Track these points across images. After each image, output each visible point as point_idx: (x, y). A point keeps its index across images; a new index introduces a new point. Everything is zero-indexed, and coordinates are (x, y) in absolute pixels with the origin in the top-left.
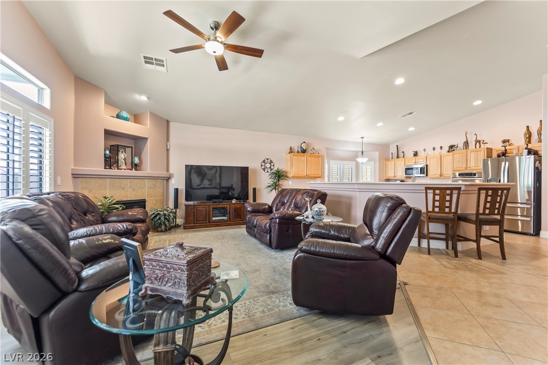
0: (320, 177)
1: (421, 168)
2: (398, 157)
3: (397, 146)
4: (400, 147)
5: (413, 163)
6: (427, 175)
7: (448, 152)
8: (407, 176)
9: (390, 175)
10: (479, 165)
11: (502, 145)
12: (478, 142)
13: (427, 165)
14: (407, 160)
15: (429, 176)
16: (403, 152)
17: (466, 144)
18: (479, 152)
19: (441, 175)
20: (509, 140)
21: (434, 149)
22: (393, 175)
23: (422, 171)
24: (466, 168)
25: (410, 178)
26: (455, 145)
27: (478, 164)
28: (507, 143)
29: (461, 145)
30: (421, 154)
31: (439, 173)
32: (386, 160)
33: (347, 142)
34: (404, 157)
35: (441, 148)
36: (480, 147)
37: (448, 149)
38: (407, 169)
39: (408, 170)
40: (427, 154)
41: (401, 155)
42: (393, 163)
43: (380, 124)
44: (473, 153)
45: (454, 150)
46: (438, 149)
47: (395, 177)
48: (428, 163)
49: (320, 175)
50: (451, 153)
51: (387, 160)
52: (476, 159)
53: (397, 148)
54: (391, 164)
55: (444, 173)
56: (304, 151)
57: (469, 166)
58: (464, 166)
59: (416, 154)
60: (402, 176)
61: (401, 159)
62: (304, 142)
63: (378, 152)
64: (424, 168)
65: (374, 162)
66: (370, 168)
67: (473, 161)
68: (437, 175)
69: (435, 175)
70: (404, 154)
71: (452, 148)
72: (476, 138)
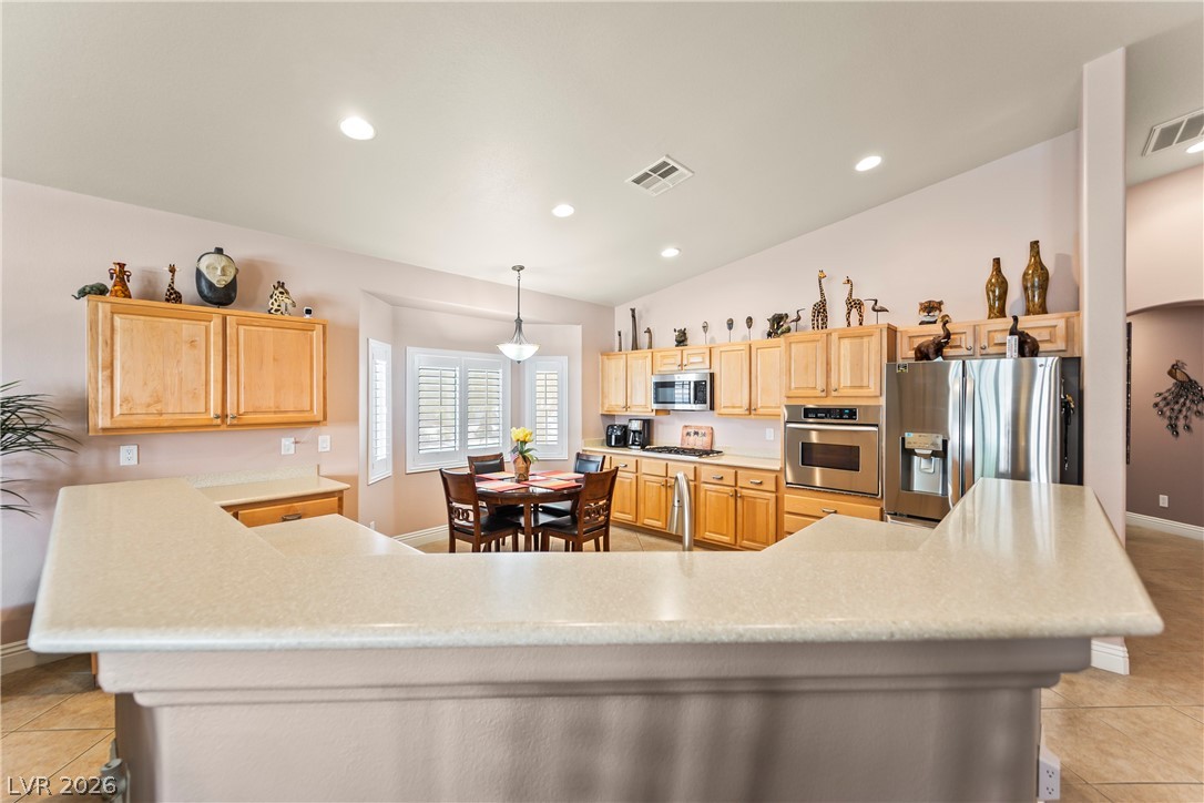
0: (316, 423)
1: (696, 383)
2: (635, 346)
3: (633, 311)
4: (641, 317)
5: (676, 368)
6: (712, 408)
7: (769, 335)
8: (660, 406)
9: (613, 403)
10: (865, 384)
11: (923, 317)
12: (854, 304)
13: (712, 376)
14: (658, 356)
15: (717, 411)
16: (649, 331)
17: (821, 311)
18: (865, 340)
19: (749, 409)
20: (940, 303)
21: (730, 324)
22: (621, 402)
23: (700, 394)
24: (827, 391)
25: (667, 412)
26: (787, 316)
27: (862, 380)
28: (938, 312)
29: (807, 316)
30: (697, 339)
31: (745, 404)
32: (602, 354)
33: (466, 282)
34: (650, 347)
35: (749, 321)
36: (861, 324)
37: (767, 327)
38: (660, 385)
39: (663, 386)
40: (712, 339)
41: (643, 339)
42: (622, 362)
43: (564, 210)
44: (846, 343)
45: (789, 330)
46: (740, 324)
47: (626, 407)
48: (715, 369)
49: (317, 414)
50: (781, 340)
51: (607, 353)
52: (857, 365)
53: (633, 316)
54: (615, 366)
55: (759, 402)
56: (222, 297)
57: (834, 384)
58: (821, 384)
59: (682, 339)
60: (646, 406)
61: (645, 352)
62: (219, 251)
63: (580, 327)
64: (705, 385)
65: (565, 359)
66: (555, 377)
67: (848, 368)
68: (741, 407)
69: (734, 407)
70: (651, 338)
71: (778, 324)
72: (851, 294)
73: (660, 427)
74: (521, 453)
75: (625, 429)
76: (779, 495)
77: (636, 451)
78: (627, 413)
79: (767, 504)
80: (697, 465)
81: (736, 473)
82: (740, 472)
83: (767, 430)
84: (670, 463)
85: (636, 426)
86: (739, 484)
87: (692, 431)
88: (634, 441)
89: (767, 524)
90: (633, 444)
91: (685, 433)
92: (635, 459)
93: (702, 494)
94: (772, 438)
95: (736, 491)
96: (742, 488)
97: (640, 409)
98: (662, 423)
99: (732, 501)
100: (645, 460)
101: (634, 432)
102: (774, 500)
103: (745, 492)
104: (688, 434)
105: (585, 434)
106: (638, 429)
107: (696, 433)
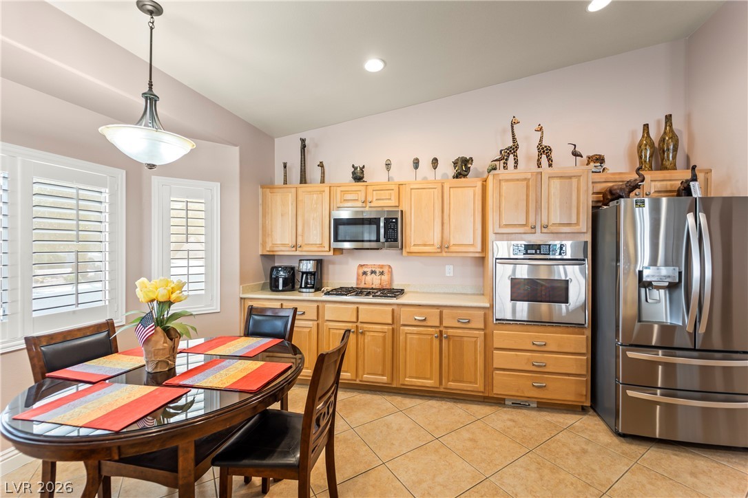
1: (387, 220)
2: (303, 180)
3: (303, 141)
6: (402, 246)
7: (455, 176)
9: (278, 242)
10: (573, 221)
12: (546, 150)
13: (402, 213)
16: (321, 165)
18: (574, 179)
19: (442, 247)
21: (416, 163)
22: (289, 239)
23: (390, 232)
24: (537, 228)
27: (570, 216)
30: (375, 175)
31: (438, 241)
32: (263, 187)
34: (323, 181)
35: (435, 162)
38: (340, 223)
40: (397, 177)
41: (314, 173)
42: (290, 197)
46: (425, 164)
47: (296, 246)
51: (268, 185)
54: (282, 204)
55: (452, 240)
57: (544, 221)
58: (531, 220)
59: (360, 175)
60: (321, 245)
61: (316, 187)
63: (237, 149)
64: (396, 222)
65: (216, 186)
66: (202, 207)
67: (558, 204)
68: (433, 245)
69: (425, 245)
70: (323, 173)
71: (465, 165)
72: (541, 140)
73: (331, 267)
74: (160, 322)
75: (292, 270)
76: (487, 331)
77: (308, 295)
78: (297, 253)
79: (476, 343)
80: (395, 307)
81: (441, 313)
82: (445, 311)
83: (447, 267)
84: (361, 307)
85: (308, 266)
86: (444, 324)
87: (369, 270)
88: (306, 283)
89: (476, 362)
90: (306, 287)
91: (361, 271)
92: (315, 305)
93: (402, 338)
94: (452, 275)
95: (441, 332)
96: (446, 327)
97: (316, 249)
98: (333, 263)
99: (436, 342)
100: (328, 305)
101: (307, 273)
102: (483, 338)
103: (450, 331)
104: (365, 273)
105: (243, 279)
106: (312, 270)
107: (373, 272)
